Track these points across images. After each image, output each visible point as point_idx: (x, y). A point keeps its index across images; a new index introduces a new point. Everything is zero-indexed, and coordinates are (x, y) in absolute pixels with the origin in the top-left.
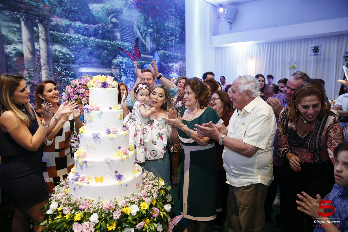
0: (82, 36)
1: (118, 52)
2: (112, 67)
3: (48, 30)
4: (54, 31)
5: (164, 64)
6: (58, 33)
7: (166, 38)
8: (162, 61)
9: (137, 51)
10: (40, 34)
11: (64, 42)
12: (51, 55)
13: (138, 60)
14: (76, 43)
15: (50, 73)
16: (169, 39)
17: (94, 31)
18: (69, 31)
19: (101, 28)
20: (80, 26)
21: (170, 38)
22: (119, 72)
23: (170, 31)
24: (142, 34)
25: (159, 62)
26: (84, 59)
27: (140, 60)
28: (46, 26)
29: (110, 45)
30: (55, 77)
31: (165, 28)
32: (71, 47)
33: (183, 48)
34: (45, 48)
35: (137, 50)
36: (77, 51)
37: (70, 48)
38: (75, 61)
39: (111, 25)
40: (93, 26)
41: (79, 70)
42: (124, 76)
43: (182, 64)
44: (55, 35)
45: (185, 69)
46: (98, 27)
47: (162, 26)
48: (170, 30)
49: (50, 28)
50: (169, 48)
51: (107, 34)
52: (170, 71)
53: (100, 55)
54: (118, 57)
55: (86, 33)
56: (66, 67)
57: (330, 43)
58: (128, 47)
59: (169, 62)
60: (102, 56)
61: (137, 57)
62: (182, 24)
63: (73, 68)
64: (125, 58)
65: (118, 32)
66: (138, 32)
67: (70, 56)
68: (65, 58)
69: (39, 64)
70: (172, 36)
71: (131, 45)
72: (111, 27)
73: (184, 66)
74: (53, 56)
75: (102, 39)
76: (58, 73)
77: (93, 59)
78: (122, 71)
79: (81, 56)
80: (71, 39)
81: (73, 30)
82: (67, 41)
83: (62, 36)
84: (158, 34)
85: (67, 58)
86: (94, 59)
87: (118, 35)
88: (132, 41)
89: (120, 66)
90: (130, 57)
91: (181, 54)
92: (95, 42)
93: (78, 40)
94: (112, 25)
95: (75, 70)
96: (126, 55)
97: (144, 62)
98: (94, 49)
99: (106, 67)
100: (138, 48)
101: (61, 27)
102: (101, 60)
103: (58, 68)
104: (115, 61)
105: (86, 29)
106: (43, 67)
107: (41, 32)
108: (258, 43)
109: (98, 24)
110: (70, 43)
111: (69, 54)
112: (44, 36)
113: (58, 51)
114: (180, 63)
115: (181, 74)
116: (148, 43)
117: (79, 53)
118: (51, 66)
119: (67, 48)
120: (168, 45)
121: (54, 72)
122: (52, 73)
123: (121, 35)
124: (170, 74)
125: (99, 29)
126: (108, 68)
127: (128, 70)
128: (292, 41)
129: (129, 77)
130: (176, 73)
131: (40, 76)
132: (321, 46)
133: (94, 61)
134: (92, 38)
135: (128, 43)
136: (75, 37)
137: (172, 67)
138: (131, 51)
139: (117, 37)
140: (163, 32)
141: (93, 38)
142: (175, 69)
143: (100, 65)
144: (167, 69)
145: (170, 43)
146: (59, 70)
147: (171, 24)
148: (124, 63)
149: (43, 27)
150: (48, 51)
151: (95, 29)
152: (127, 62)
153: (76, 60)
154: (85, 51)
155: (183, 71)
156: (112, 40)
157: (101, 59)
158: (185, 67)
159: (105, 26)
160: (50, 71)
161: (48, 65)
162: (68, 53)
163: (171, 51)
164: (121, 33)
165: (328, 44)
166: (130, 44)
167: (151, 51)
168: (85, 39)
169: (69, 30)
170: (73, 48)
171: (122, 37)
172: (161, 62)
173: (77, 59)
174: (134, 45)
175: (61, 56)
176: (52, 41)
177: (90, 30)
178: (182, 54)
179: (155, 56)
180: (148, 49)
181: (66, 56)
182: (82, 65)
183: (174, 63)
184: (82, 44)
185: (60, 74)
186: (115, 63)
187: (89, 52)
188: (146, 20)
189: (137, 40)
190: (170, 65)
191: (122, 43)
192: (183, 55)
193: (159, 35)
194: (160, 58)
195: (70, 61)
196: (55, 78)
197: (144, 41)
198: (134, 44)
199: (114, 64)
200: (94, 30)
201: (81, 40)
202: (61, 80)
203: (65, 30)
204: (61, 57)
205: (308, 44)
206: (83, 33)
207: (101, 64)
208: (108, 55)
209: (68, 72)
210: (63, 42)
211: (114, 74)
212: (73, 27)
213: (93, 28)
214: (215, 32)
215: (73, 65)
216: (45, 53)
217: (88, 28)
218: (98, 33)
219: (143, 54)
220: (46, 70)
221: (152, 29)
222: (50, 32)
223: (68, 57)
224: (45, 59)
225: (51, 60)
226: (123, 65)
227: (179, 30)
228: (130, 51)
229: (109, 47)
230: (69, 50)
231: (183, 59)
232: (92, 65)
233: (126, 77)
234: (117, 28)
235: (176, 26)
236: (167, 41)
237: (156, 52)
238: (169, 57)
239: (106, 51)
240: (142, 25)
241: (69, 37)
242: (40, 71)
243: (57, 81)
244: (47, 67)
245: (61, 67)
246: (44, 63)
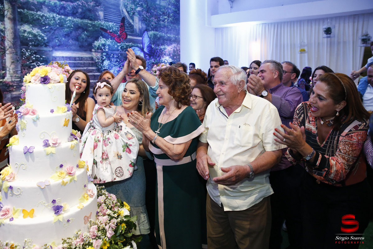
0: (58, 15)
1: (100, 33)
2: (93, 50)
3: (16, 7)
4: (23, 9)
5: (155, 46)
6: (28, 11)
7: (157, 17)
8: (152, 43)
9: (122, 32)
10: (6, 13)
11: (35, 22)
12: (18, 37)
13: (123, 42)
14: (50, 23)
15: (16, 58)
16: (161, 19)
17: (73, 10)
18: (42, 10)
19: (81, 6)
20: (56, 4)
21: (162, 18)
22: (101, 56)
23: (162, 10)
24: (130, 13)
25: (149, 45)
26: (60, 41)
27: (127, 43)
28: (13, 3)
29: (90, 25)
30: (22, 62)
31: (157, 6)
32: (43, 27)
33: (177, 28)
34: (12, 29)
35: (123, 31)
36: (51, 32)
37: (43, 28)
38: (48, 44)
39: (92, 3)
40: (71, 3)
41: (52, 53)
42: (106, 60)
43: (176, 46)
44: (25, 13)
45: (180, 52)
46: (77, 5)
47: (152, 4)
48: (162, 9)
49: (19, 6)
50: (160, 29)
51: (88, 13)
52: (162, 54)
53: (79, 37)
54: (100, 39)
55: (63, 12)
56: (36, 50)
57: (344, 23)
58: (113, 27)
59: (160, 45)
60: (81, 38)
61: (123, 39)
62: (176, 2)
63: (45, 52)
64: (108, 40)
65: (101, 11)
66: (124, 10)
67: (43, 38)
68: (36, 40)
69: (2, 47)
70: (165, 16)
71: (116, 25)
72: (92, 6)
73: (178, 49)
74: (21, 38)
75: (81, 19)
76: (27, 58)
77: (70, 41)
78: (105, 55)
79: (56, 38)
80: (44, 18)
81: (46, 9)
82: (39, 21)
83: (33, 15)
84: (148, 13)
85: (38, 40)
86: (71, 41)
87: (101, 14)
88: (117, 21)
89: (102, 49)
90: (114, 39)
91: (174, 36)
92: (73, 21)
93: (53, 19)
94: (94, 3)
95: (47, 54)
96: (110, 36)
97: (131, 44)
98: (71, 30)
99: (85, 51)
100: (125, 29)
101: (32, 4)
102: (79, 42)
103: (26, 51)
104: (97, 43)
105: (63, 8)
106: (7, 50)
107: (8, 10)
108: (263, 24)
109: (77, 2)
110: (43, 23)
111: (41, 35)
112: (11, 14)
113: (27, 32)
114: (174, 45)
115: (175, 58)
116: (136, 23)
117: (53, 34)
118: (18, 50)
119: (39, 29)
120: (159, 25)
121: (22, 56)
122: (19, 58)
123: (104, 14)
124: (161, 58)
125: (79, 8)
126: (88, 52)
127: (112, 54)
128: (301, 22)
129: (112, 62)
130: (169, 57)
131: (4, 61)
132: (334, 27)
133: (71, 44)
134: (69, 18)
135: (112, 23)
136: (49, 16)
137: (164, 50)
138: (116, 32)
139: (99, 16)
140: (154, 11)
141: (70, 17)
142: (167, 52)
143: (78, 48)
144: (158, 52)
145: (162, 23)
146: (27, 54)
147: (163, 2)
148: (107, 45)
149: (9, 4)
150: (16, 35)
151: (74, 7)
152: (111, 45)
153: (49, 42)
154: (61, 32)
155: (177, 55)
156: (93, 19)
157: (80, 41)
158: (179, 49)
159: (86, 4)
160: (17, 55)
161: (14, 48)
162: (39, 35)
163: (163, 32)
164: (104, 12)
165: (342, 25)
166: (114, 25)
167: (139, 32)
168: (61, 18)
169: (42, 8)
170: (46, 28)
171: (106, 16)
172: (152, 44)
173: (50, 41)
174: (119, 26)
175: (31, 38)
176: (20, 20)
177: (68, 9)
178: (176, 35)
179: (144, 37)
180: (136, 29)
181: (37, 38)
182: (56, 48)
183: (166, 45)
184: (57, 24)
185: (28, 58)
186: (96, 46)
187: (65, 33)
189: (124, 19)
190: (162, 47)
191: (106, 23)
192: (177, 37)
193: (149, 14)
194: (150, 39)
195: (42, 44)
196: (23, 64)
197: (131, 21)
198: (119, 25)
199: (95, 46)
200: (72, 9)
201: (56, 20)
202: (30, 66)
203: (37, 8)
204: (31, 39)
205: (319, 25)
206: (59, 12)
207: (80, 47)
208: (88, 36)
209: (39, 57)
210: (34, 22)
211: (94, 58)
212: (47, 4)
213: (71, 7)
214: (214, 11)
215: (45, 49)
216: (11, 35)
217: (65, 6)
218: (77, 12)
219: (130, 35)
220: (12, 54)
221: (140, 8)
222: (19, 10)
223: (40, 39)
224: (11, 42)
225: (19, 43)
226: (106, 48)
227: (173, 9)
228: (115, 32)
229: (90, 27)
230: (41, 32)
231: (177, 41)
232: (68, 48)
233: (109, 61)
234: (99, 7)
235: (169, 5)
236: (159, 21)
237: (146, 32)
238: (161, 39)
239: (86, 33)
240: (130, 3)
241: (42, 16)
242: (4, 55)
243: (24, 67)
244: (13, 51)
245: (31, 51)
246: (9, 46)
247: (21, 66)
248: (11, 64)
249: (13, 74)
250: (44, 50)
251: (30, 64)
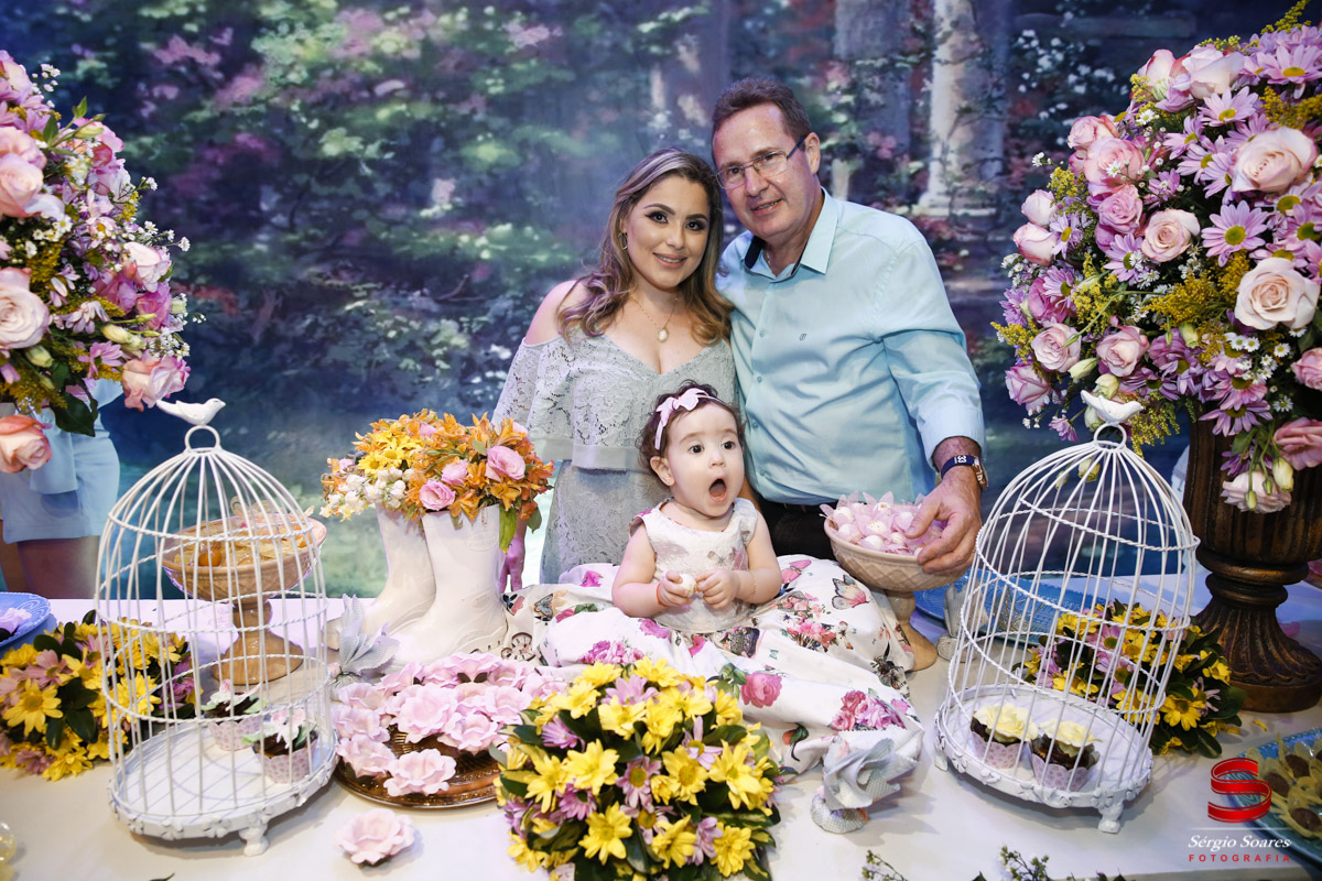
15: (984, 86)
30: (1012, 112)
56: (1096, 36)
69: (919, 27)
76: (1041, 87)
103: (1041, 46)
106: (943, 41)
118: (1000, 38)
121: (1014, 75)
122: (997, 86)
131: (921, 103)
146: (1045, 63)
160: (989, 68)
161: (977, 29)
185: (1048, 89)
196: (1016, 120)
209: (1111, 77)
220: (962, 66)
242: (925, 70)
243: (1021, 137)
244: (972, 43)
245: (1065, 42)
246: (954, 18)
247: (1008, 131)
248: (956, 123)
249: (959, 179)
250: (1146, 34)
251: (1057, 125)
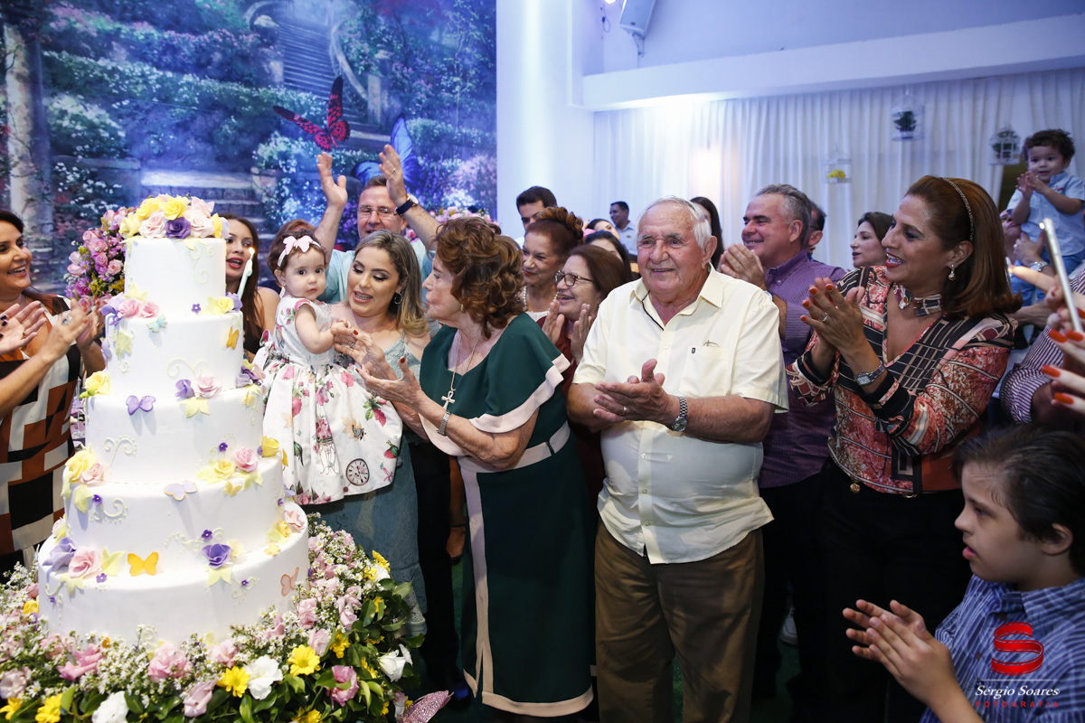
0: (155, 70)
1: (274, 123)
2: (255, 170)
3: (38, 46)
4: (59, 51)
5: (426, 161)
6: (71, 57)
7: (433, 78)
8: (419, 151)
9: (336, 121)
10: (9, 60)
11: (92, 89)
12: (45, 129)
13: (338, 149)
14: (135, 91)
15: (39, 188)
16: (444, 83)
17: (197, 55)
18: (111, 54)
19: (220, 44)
20: (151, 37)
21: (447, 80)
22: (276, 185)
23: (445, 59)
24: (356, 65)
26: (161, 143)
27: (348, 150)
28: (30, 35)
29: (247, 100)
30: (55, 201)
31: (431, 47)
32: (115, 103)
33: (488, 111)
34: (27, 107)
35: (338, 118)
36: (137, 117)
37: (114, 106)
38: (128, 150)
39: (252, 36)
40: (193, 37)
41: (141, 177)
42: (291, 199)
43: (485, 162)
44: (62, 62)
45: (495, 177)
46: (208, 41)
47: (419, 41)
48: (446, 56)
49: (47, 41)
50: (441, 113)
51: (240, 65)
52: (447, 183)
53: (215, 132)
54: (273, 139)
55: (169, 61)
56: (95, 167)
57: (949, 101)
58: (309, 107)
59: (442, 157)
60: (219, 135)
61: (338, 140)
62: (484, 37)
63: (119, 173)
64: (296, 142)
65: (277, 58)
66: (341, 59)
67: (113, 132)
68: (94, 139)
70: (454, 75)
71: (317, 99)
72: (252, 44)
73: (491, 168)
74: (54, 132)
75: (221, 80)
76: (70, 189)
77: (189, 144)
78: (287, 185)
79: (150, 133)
80: (117, 77)
81: (123, 51)
82: (104, 84)
83: (85, 67)
84: (408, 68)
85: (101, 139)
86: (194, 142)
87: (276, 68)
88: (321, 88)
89: (279, 166)
90: (313, 140)
91: (481, 132)
92: (198, 88)
93: (141, 81)
94: (257, 37)
95: (126, 179)
96: (301, 131)
97: (361, 155)
98: (193, 112)
99: (233, 171)
100: (342, 111)
101: (83, 37)
102: (215, 147)
103: (68, 170)
104: (264, 151)
105: (170, 48)
106: (15, 166)
107: (15, 51)
108: (727, 100)
109: (210, 33)
110: (114, 91)
111: (110, 125)
112: (23, 65)
113: (70, 115)
114: (479, 158)
115: (482, 193)
116: (375, 96)
117: (144, 122)
118: (46, 166)
119: (102, 107)
120: (438, 102)
121: (55, 184)
122: (47, 188)
123: (285, 69)
124: (445, 194)
125: (214, 50)
126: (241, 174)
127: (306, 181)
128: (832, 95)
129: (307, 204)
130: (467, 191)
131: (5, 196)
132: (923, 110)
133: (193, 152)
134: (188, 78)
135: (308, 95)
136: (132, 72)
137: (452, 172)
138: (318, 119)
139: (271, 74)
140: (424, 62)
141: (190, 75)
142: (461, 178)
143: (214, 163)
144: (434, 176)
145: (446, 95)
146: (70, 178)
147: (448, 36)
148: (293, 157)
149: (19, 37)
150: (39, 122)
151: (201, 47)
152: (304, 155)
153: (131, 146)
154: (165, 116)
155: (489, 186)
156: (254, 83)
157: (218, 144)
158: (495, 171)
159: (234, 40)
160: (42, 180)
161: (33, 161)
162: (104, 124)
163: (448, 120)
164: (286, 63)
165: (943, 106)
166: (314, 99)
167: (382, 119)
168: (164, 79)
169: (110, 48)
170: (121, 106)
171: (289, 75)
172: (417, 156)
173: (134, 142)
174: (327, 101)
175: (80, 131)
176: (50, 81)
177: (183, 51)
178: (485, 131)
179: (395, 135)
180: (373, 113)
181: (98, 134)
182: (152, 161)
183: (458, 157)
184: (153, 95)
185: (73, 191)
186: (263, 159)
187: (177, 121)
188: (368, 23)
189: (339, 84)
190: (446, 164)
191: (289, 92)
192: (487, 135)
193: (410, 70)
194: (413, 142)
195: (112, 150)
196: (59, 205)
197: (359, 89)
198: (327, 99)
199: (261, 159)
200: (196, 52)
201: (150, 82)
202: (79, 213)
203: (96, 48)
204: (80, 134)
205: (882, 106)
206: (160, 59)
207: (218, 159)
208: (241, 131)
209: (104, 186)
210: (88, 86)
211: (258, 191)
212: (126, 39)
213: (192, 46)
214: (592, 64)
215: (120, 164)
216: (24, 123)
217: (175, 43)
218: (209, 62)
219: (357, 128)
220: (26, 178)
221: (386, 52)
222: (46, 54)
223: (106, 135)
224: (22, 142)
225: (47, 146)
226: (289, 164)
227: (477, 56)
228: (316, 119)
229: (245, 105)
230: (108, 115)
231: (489, 147)
232: (186, 162)
233: (299, 202)
234: (272, 47)
235: (466, 44)
236: (437, 89)
237: (401, 122)
238: (443, 140)
239: (233, 120)
240: (356, 38)
241: (110, 71)
242: (6, 180)
243: (62, 213)
244: (31, 167)
245: (80, 169)
246: (20, 155)
247: (54, 210)
248: (26, 206)
249: (30, 234)
250: (118, 167)
251: (80, 207)
